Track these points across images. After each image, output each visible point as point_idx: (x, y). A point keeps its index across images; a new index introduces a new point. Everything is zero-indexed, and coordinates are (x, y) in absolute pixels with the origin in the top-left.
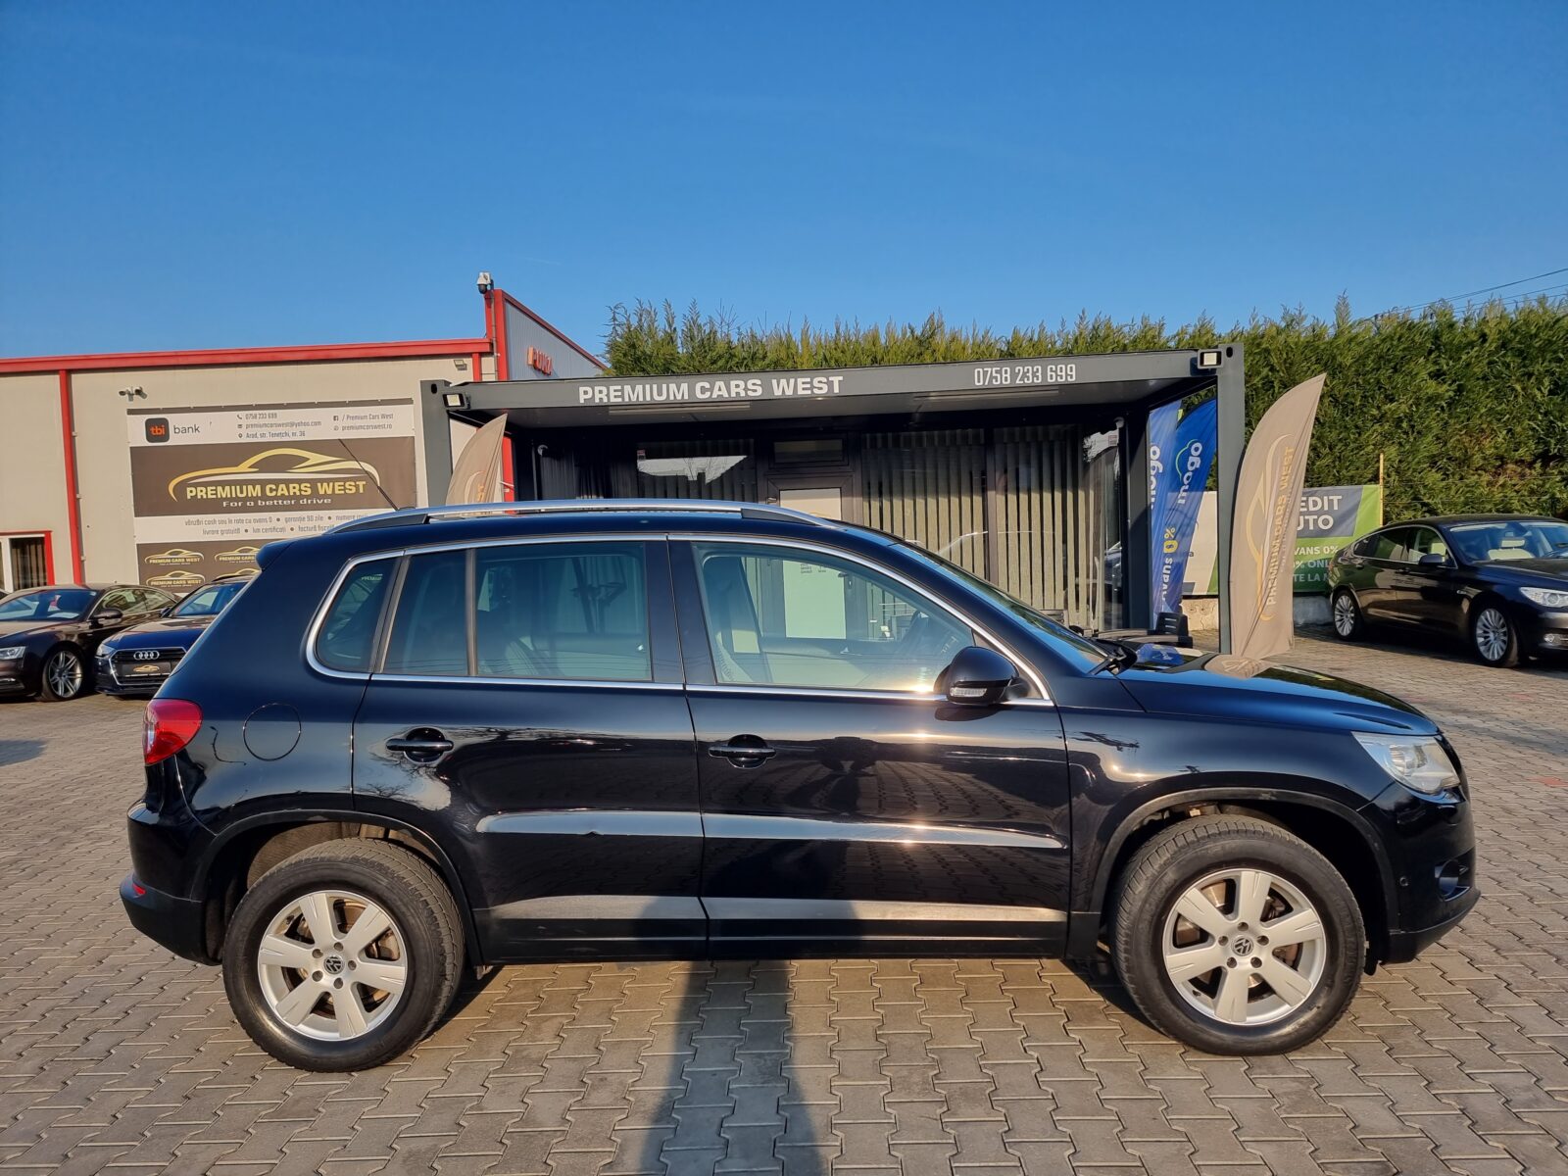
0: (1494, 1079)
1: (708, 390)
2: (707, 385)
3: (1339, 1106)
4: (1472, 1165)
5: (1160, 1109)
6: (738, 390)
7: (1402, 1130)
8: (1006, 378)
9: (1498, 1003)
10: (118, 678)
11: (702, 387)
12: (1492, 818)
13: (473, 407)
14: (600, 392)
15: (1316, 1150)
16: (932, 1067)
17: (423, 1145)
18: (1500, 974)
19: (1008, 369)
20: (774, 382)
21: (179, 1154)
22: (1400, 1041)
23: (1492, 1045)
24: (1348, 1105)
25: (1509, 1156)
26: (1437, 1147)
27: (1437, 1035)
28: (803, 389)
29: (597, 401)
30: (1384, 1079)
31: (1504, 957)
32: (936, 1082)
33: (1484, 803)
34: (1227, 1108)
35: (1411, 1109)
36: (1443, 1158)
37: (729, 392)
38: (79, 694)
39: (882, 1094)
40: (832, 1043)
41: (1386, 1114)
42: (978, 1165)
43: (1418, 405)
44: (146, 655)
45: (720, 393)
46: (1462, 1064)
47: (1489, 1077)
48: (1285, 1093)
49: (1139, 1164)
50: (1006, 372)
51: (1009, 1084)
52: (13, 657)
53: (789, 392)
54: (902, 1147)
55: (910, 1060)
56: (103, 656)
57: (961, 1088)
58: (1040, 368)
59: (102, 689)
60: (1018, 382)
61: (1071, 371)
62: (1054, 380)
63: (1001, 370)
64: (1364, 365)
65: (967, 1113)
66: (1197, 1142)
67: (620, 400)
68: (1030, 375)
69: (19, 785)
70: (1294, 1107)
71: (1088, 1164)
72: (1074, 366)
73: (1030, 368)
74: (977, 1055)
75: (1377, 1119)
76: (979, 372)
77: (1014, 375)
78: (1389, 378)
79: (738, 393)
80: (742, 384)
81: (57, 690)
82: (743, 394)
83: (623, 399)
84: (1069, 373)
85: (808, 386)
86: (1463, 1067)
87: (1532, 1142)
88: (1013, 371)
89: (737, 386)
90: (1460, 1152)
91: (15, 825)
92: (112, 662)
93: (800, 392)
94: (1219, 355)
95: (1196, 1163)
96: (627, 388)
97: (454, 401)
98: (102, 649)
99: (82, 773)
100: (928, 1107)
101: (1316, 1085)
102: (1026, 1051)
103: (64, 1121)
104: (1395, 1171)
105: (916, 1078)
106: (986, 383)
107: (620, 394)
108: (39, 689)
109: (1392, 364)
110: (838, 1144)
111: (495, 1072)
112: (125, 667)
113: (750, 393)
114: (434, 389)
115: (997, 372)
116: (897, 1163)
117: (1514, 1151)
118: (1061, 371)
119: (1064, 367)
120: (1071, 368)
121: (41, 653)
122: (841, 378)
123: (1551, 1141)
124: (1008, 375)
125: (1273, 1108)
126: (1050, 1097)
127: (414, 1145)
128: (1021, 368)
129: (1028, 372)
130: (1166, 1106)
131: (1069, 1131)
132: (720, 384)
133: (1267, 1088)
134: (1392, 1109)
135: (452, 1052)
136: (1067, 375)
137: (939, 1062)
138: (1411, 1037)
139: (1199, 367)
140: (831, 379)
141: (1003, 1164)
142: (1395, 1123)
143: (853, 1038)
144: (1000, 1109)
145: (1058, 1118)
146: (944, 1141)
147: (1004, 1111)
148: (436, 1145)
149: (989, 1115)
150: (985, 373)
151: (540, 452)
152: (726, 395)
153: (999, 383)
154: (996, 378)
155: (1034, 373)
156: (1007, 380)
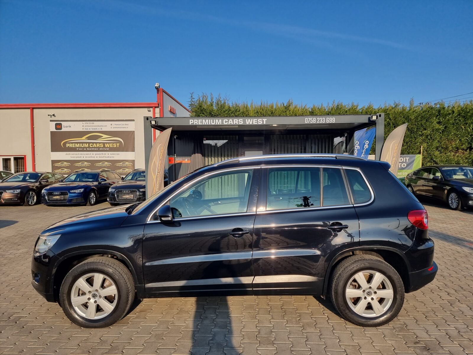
0: (455, 326)
1: (227, 122)
2: (227, 120)
3: (412, 331)
4: (449, 348)
5: (362, 330)
6: (236, 122)
7: (430, 338)
8: (314, 121)
9: (456, 305)
10: (48, 200)
11: (226, 121)
12: (454, 254)
13: (159, 125)
14: (196, 121)
15: (406, 342)
16: (298, 317)
17: (160, 333)
18: (457, 297)
19: (315, 118)
20: (247, 120)
21: (92, 333)
22: (429, 315)
23: (455, 317)
24: (415, 331)
25: (459, 346)
26: (440, 343)
27: (439, 313)
28: (255, 122)
29: (195, 124)
30: (424, 325)
31: (457, 293)
32: (299, 321)
33: (452, 250)
34: (381, 331)
35: (432, 333)
36: (441, 346)
38: (35, 204)
39: (285, 324)
40: (269, 310)
41: (425, 334)
42: (313, 343)
43: (433, 131)
44: (57, 193)
46: (446, 321)
47: (454, 325)
48: (397, 328)
49: (358, 344)
50: (314, 119)
51: (320, 322)
52: (17, 193)
53: (251, 123)
54: (292, 338)
55: (292, 315)
56: (44, 193)
57: (306, 323)
58: (324, 118)
59: (43, 203)
60: (318, 122)
61: (334, 120)
62: (328, 122)
63: (313, 119)
64: (417, 119)
65: (309, 330)
66: (373, 339)
68: (321, 120)
69: (23, 230)
70: (400, 331)
71: (344, 344)
73: (322, 118)
74: (310, 315)
75: (423, 335)
76: (306, 119)
77: (317, 120)
78: (425, 123)
80: (237, 120)
81: (29, 203)
82: (237, 123)
83: (202, 124)
84: (333, 120)
85: (257, 121)
86: (447, 322)
87: (465, 342)
88: (316, 119)
90: (446, 344)
91: (25, 242)
92: (46, 195)
93: (254, 123)
94: (377, 116)
95: (373, 345)
96: (204, 120)
97: (153, 123)
98: (43, 191)
99: (41, 227)
100: (298, 328)
101: (406, 325)
102: (324, 314)
103: (58, 324)
104: (428, 349)
105: (294, 320)
106: (309, 122)
107: (201, 122)
108: (24, 202)
109: (426, 119)
110: (274, 336)
111: (176, 314)
112: (50, 196)
113: (239, 123)
114: (147, 119)
116: (290, 342)
117: (461, 345)
119: (331, 118)
120: (334, 119)
121: (25, 191)
122: (266, 120)
123: (471, 342)
124: (315, 120)
125: (394, 331)
126: (332, 326)
127: (157, 332)
128: (319, 118)
130: (364, 330)
131: (337, 335)
132: (231, 120)
133: (392, 326)
134: (427, 333)
135: (163, 308)
137: (300, 316)
138: (432, 314)
139: (371, 120)
140: (263, 120)
141: (320, 343)
142: (428, 336)
143: (275, 309)
144: (318, 329)
145: (334, 332)
146: (303, 337)
147: (319, 329)
148: (163, 333)
149: (315, 330)
150: (308, 119)
151: (175, 138)
152: (232, 123)
153: (312, 122)
154: (311, 121)
155: (323, 120)
156: (314, 122)
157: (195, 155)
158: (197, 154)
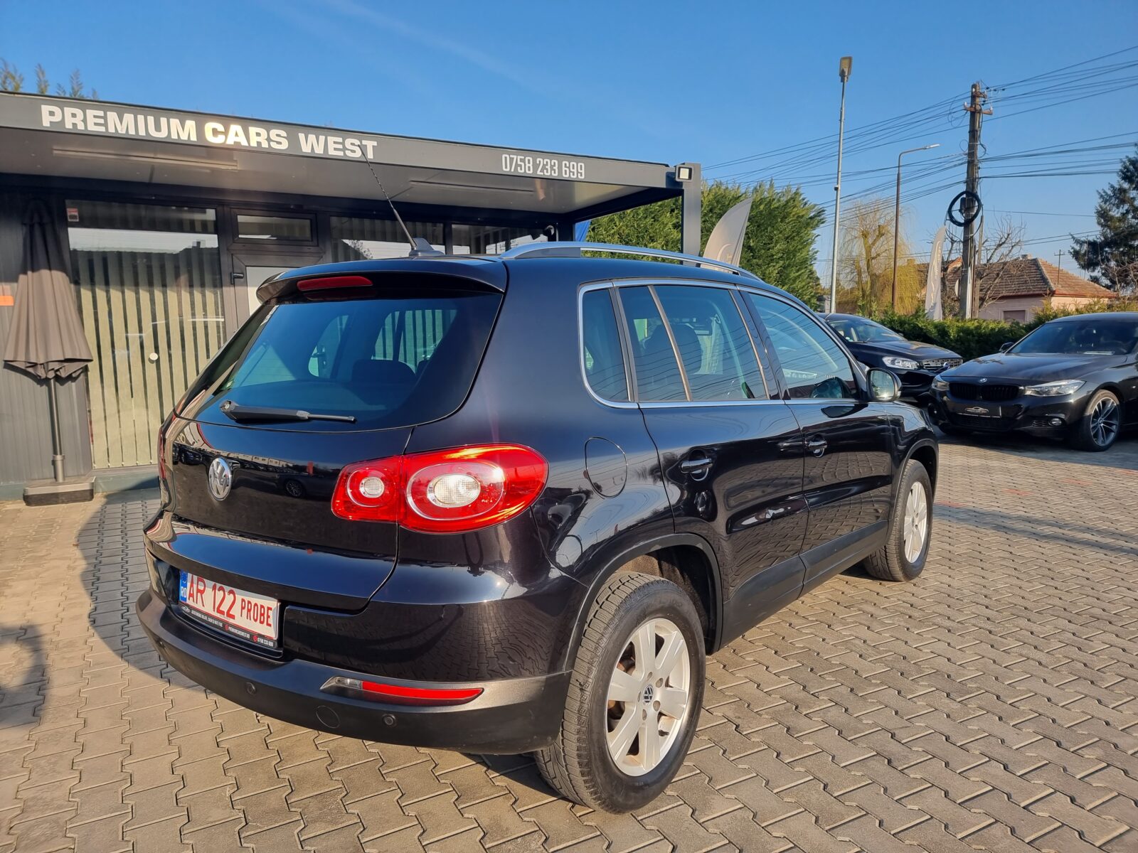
1: (220, 134)
2: (220, 129)
6: (258, 140)
8: (529, 167)
11: (214, 131)
14: (73, 116)
19: (533, 160)
20: (300, 137)
28: (335, 149)
29: (71, 126)
37: (248, 138)
45: (237, 139)
50: (530, 162)
53: (319, 151)
58: (556, 162)
60: (539, 173)
62: (567, 176)
63: (526, 159)
67: (102, 129)
68: (548, 167)
72: (583, 165)
73: (549, 161)
76: (506, 158)
77: (536, 166)
79: (259, 143)
80: (263, 134)
82: (265, 145)
83: (107, 128)
84: (579, 170)
85: (341, 147)
88: (537, 160)
89: (258, 134)
93: (332, 152)
94: (690, 171)
96: (113, 119)
106: (512, 170)
107: (102, 121)
113: (274, 145)
115: (521, 160)
118: (573, 168)
119: (575, 164)
120: (581, 166)
122: (375, 143)
124: (531, 165)
128: (541, 160)
129: (547, 164)
132: (233, 130)
136: (578, 172)
139: (677, 180)
140: (364, 142)
150: (511, 160)
152: (244, 143)
153: (523, 171)
154: (521, 166)
155: (552, 167)
156: (529, 170)
157: (36, 274)
158: (45, 273)
